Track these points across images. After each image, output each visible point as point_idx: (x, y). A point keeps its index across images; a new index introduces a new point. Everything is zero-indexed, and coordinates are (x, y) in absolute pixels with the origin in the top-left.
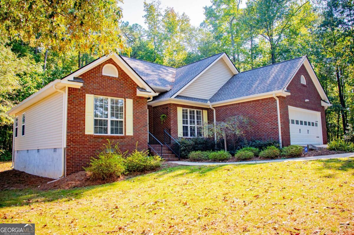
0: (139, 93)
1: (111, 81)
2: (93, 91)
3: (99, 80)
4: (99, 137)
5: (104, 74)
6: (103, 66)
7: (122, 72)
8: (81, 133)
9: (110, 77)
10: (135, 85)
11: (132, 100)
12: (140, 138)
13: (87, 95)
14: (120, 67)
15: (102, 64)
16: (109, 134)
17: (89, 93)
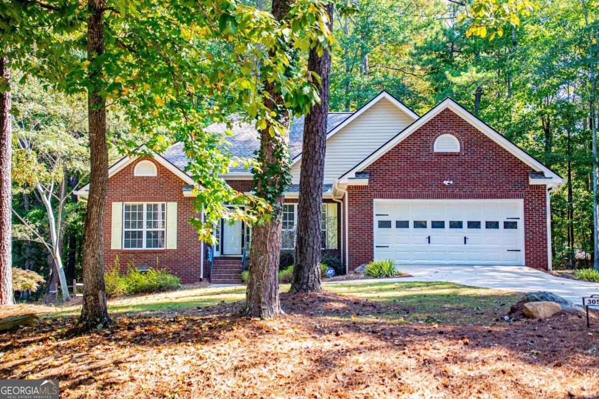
0: (187, 194)
1: (145, 182)
2: (122, 197)
3: (130, 183)
4: (128, 252)
5: (136, 175)
6: (135, 165)
7: (161, 169)
8: (106, 248)
9: (143, 177)
10: (182, 183)
11: (176, 203)
12: (188, 251)
13: (113, 203)
14: (158, 163)
15: (133, 163)
16: (144, 247)
17: (116, 201)
